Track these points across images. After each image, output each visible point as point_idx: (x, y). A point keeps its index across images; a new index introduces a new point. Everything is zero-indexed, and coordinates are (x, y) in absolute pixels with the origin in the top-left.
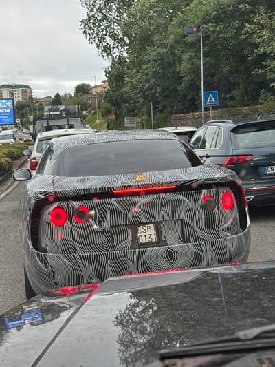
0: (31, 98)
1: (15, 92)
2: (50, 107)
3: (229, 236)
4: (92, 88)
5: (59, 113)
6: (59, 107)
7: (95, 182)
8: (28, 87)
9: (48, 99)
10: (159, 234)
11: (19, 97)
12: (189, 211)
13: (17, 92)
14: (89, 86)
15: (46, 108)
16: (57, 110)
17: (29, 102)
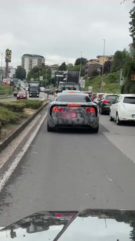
0: (43, 65)
1: (33, 60)
2: (56, 71)
3: (92, 118)
4: (88, 61)
5: (62, 76)
6: (63, 71)
7: (64, 103)
8: (43, 57)
9: (55, 66)
10: (76, 115)
11: (35, 63)
12: (83, 111)
13: (34, 60)
14: (86, 60)
15: (53, 72)
16: (61, 74)
17: (42, 67)
